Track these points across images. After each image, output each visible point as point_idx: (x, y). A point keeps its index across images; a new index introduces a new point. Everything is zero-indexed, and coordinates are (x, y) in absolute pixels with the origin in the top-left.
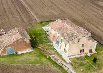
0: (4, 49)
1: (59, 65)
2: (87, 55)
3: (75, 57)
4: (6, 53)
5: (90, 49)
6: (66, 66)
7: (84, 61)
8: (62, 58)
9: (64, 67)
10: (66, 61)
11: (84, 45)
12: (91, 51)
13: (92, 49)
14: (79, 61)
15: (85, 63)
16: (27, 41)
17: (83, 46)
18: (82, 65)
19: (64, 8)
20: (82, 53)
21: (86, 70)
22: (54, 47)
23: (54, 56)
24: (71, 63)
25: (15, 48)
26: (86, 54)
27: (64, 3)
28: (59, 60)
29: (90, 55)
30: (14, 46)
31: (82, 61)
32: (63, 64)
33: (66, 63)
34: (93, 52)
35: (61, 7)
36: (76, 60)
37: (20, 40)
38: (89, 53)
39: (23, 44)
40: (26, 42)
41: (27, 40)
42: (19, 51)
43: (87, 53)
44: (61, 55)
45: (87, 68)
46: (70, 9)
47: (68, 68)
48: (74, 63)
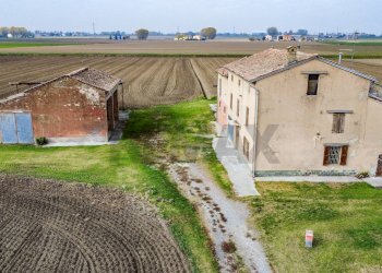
2: (365, 180)
6: (217, 209)
7: (338, 201)
11: (347, 118)
14: (311, 196)
15: (341, 210)
16: (89, 96)
17: (338, 128)
21: (341, 244)
23: (186, 168)
24: (257, 200)
26: (360, 177)
30: (34, 108)
31: (330, 199)
32: (206, 199)
33: (231, 196)
39: (73, 106)
40: (84, 97)
41: (91, 89)
43: (366, 175)
45: (351, 233)
47: (224, 220)
48: (276, 204)
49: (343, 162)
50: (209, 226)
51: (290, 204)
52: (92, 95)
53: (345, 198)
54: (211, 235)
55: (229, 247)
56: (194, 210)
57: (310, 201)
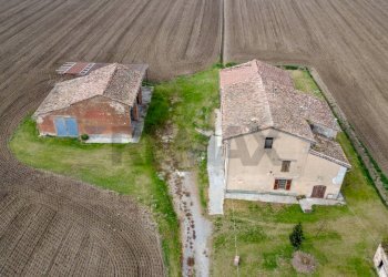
0: (47, 117)
1: (174, 215)
2: (301, 202)
3: (249, 198)
4: (53, 131)
5: (317, 184)
6: (193, 226)
7: (271, 225)
8: (202, 191)
9: (185, 224)
10: (209, 204)
11: (292, 164)
12: (319, 192)
13: (324, 188)
14: (256, 218)
15: (269, 233)
16: (117, 108)
17: (285, 169)
18: (255, 237)
19: (327, 37)
20: (281, 191)
22: (207, 146)
23: (182, 178)
24: (219, 219)
25: (79, 122)
26: (298, 199)
27: (335, 25)
28: (188, 195)
29: (314, 206)
30: (78, 115)
31: (267, 221)
32: (188, 215)
33: (205, 213)
34: (330, 197)
35: (318, 34)
36: (248, 212)
37: (96, 101)
38: (313, 196)
39: (106, 115)
40: (113, 109)
41: (118, 105)
42: (93, 132)
43: (303, 197)
44: (210, 179)
45: (265, 256)
46: (342, 43)
47: (194, 237)
48: (230, 224)
49: (288, 188)
50: (184, 242)
51: (239, 225)
52: (120, 108)
53: (277, 222)
54: (184, 250)
55: (191, 262)
56: (178, 226)
57: (254, 222)
